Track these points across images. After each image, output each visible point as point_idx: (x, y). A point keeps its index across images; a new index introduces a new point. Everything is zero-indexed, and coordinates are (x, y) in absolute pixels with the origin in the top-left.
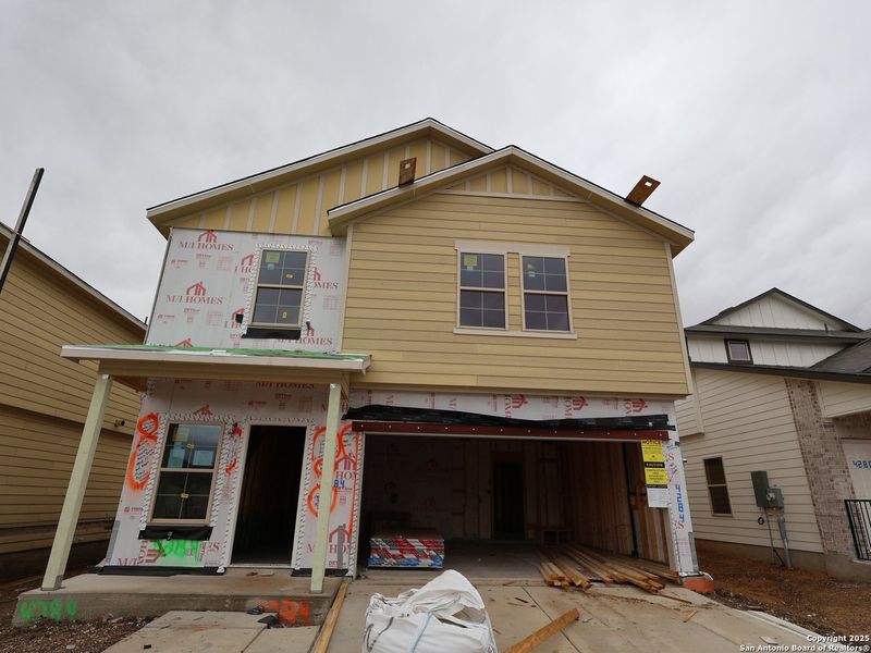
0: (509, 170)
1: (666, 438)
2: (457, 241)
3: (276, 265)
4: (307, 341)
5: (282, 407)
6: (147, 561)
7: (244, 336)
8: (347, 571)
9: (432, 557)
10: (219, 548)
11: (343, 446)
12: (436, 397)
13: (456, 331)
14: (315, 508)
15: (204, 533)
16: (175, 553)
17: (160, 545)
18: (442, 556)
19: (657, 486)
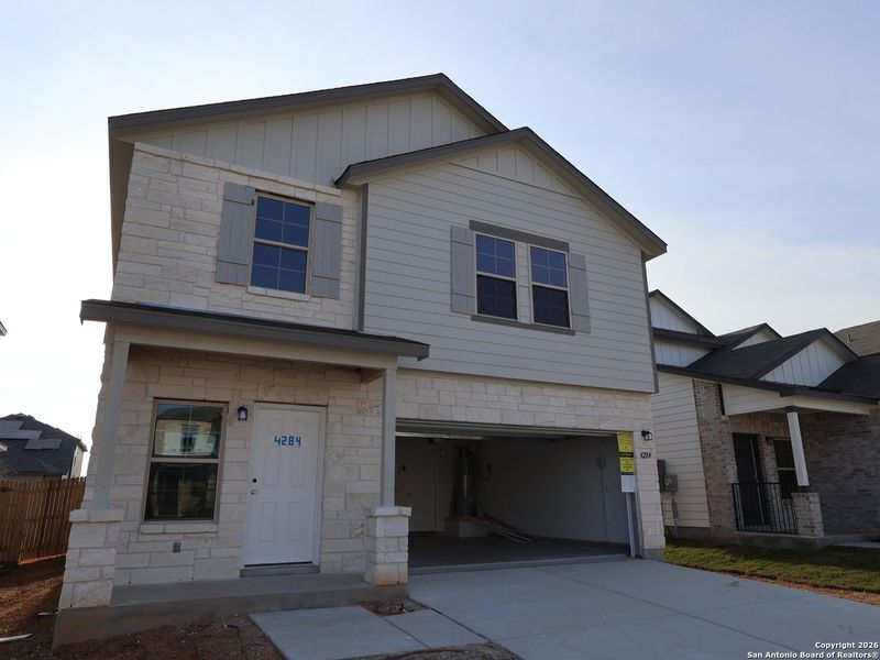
0: (517, 150)
19: (627, 474)
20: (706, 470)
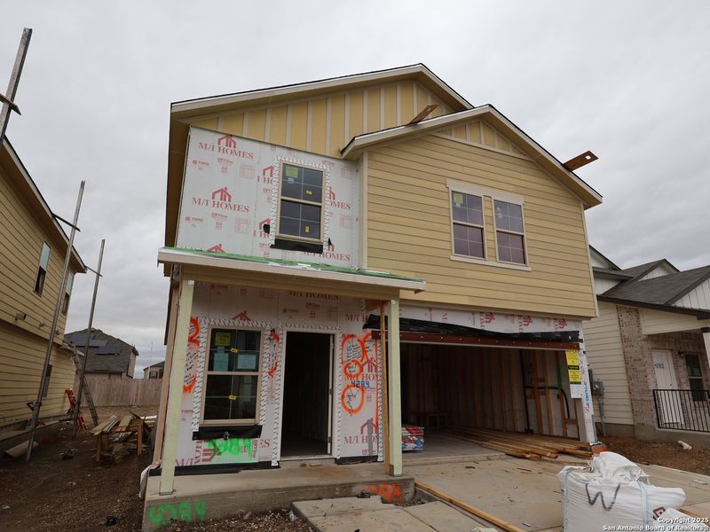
0: (481, 124)
1: (578, 348)
2: (448, 180)
3: (295, 179)
4: (328, 255)
5: (313, 315)
6: (204, 460)
7: (272, 247)
8: (377, 457)
9: (415, 442)
10: (270, 444)
11: (366, 352)
12: (433, 312)
13: (452, 258)
14: (348, 405)
15: (255, 432)
16: (230, 451)
17: (215, 445)
18: (422, 440)
19: (576, 383)
20: (629, 378)
